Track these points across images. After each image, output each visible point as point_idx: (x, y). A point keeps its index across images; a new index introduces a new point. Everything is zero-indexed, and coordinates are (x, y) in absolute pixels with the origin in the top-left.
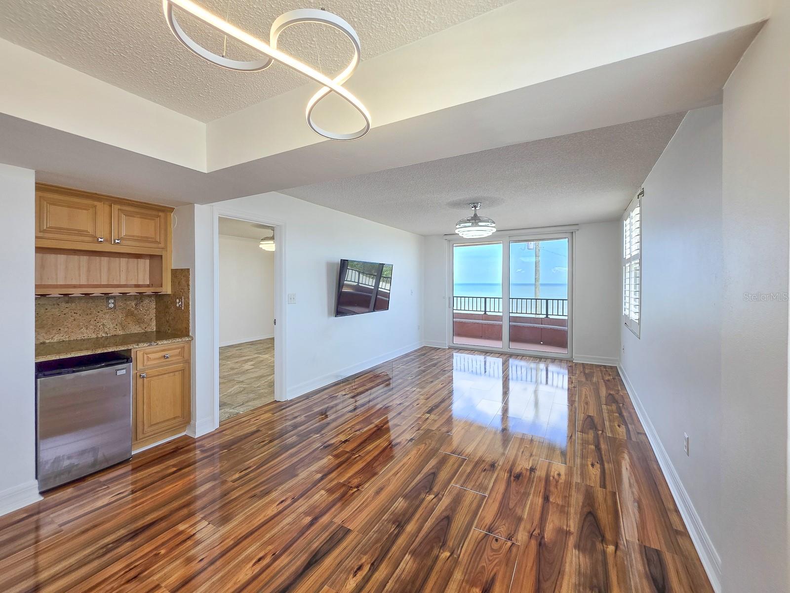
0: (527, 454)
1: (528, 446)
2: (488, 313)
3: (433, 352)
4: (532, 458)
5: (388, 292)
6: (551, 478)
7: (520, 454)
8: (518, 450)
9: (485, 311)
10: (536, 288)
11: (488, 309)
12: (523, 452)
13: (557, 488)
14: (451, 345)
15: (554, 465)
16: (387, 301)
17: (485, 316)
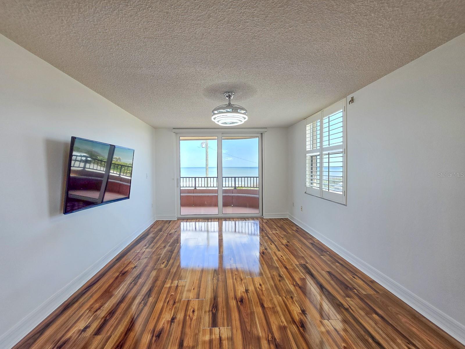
0: (239, 279)
1: (236, 273)
2: (197, 188)
3: (167, 225)
4: (243, 282)
5: (130, 178)
6: (258, 289)
7: (235, 280)
8: (233, 278)
9: (195, 187)
10: (206, 170)
11: (197, 186)
12: (236, 279)
13: (264, 295)
14: (180, 216)
15: (255, 278)
16: (128, 186)
17: (195, 190)
